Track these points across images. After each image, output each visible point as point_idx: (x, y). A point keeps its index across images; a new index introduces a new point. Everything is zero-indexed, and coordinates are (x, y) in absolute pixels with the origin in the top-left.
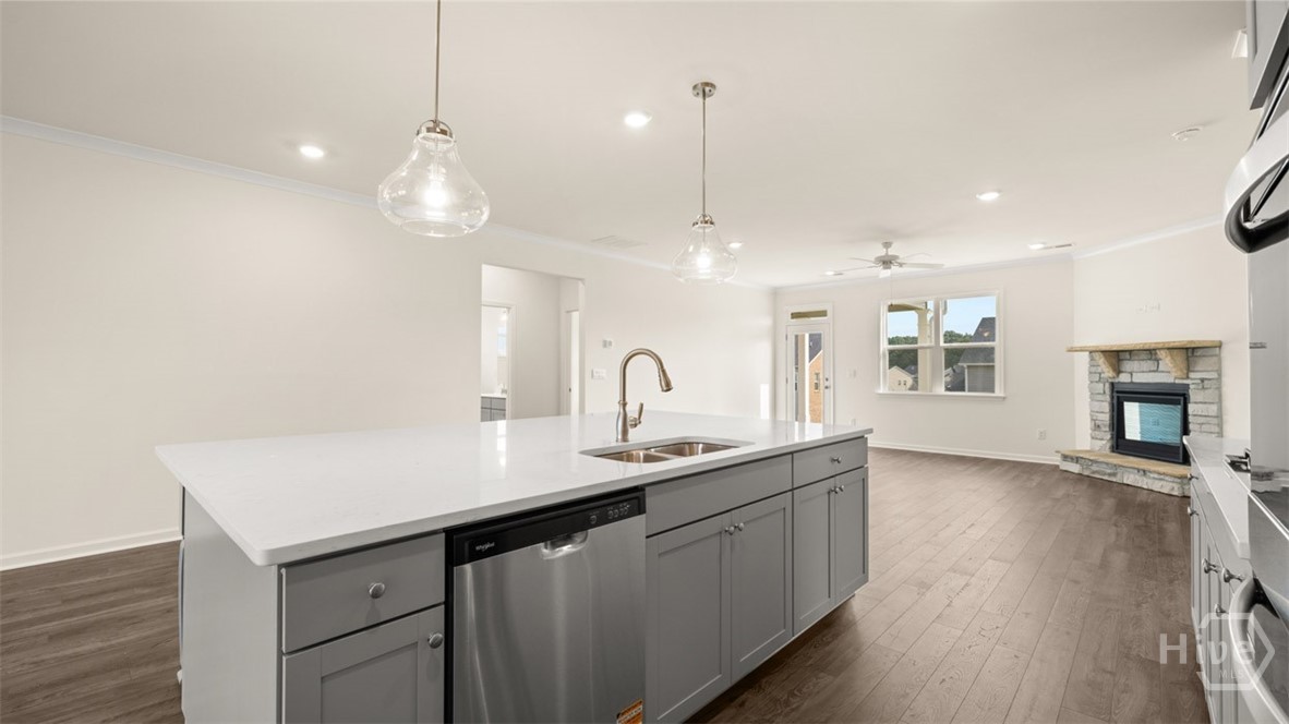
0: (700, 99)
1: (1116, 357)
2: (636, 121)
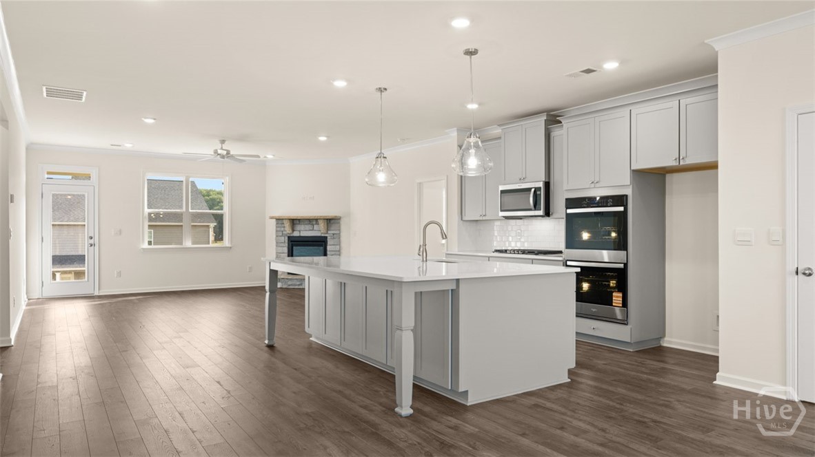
0: (380, 93)
1: (294, 222)
2: (340, 84)
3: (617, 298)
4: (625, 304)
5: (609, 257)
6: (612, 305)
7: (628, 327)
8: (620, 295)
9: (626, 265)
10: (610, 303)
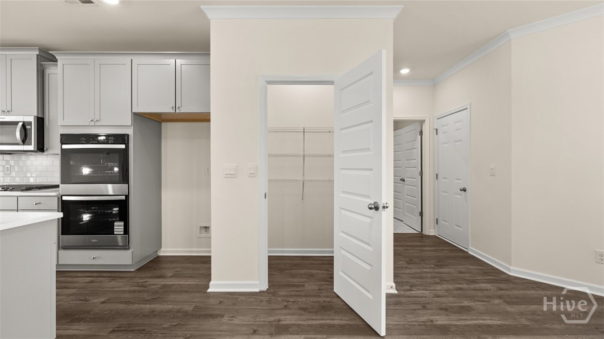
3: (119, 227)
4: (126, 231)
5: (114, 190)
6: (114, 234)
7: (130, 251)
8: (122, 223)
9: (127, 197)
10: (111, 232)
